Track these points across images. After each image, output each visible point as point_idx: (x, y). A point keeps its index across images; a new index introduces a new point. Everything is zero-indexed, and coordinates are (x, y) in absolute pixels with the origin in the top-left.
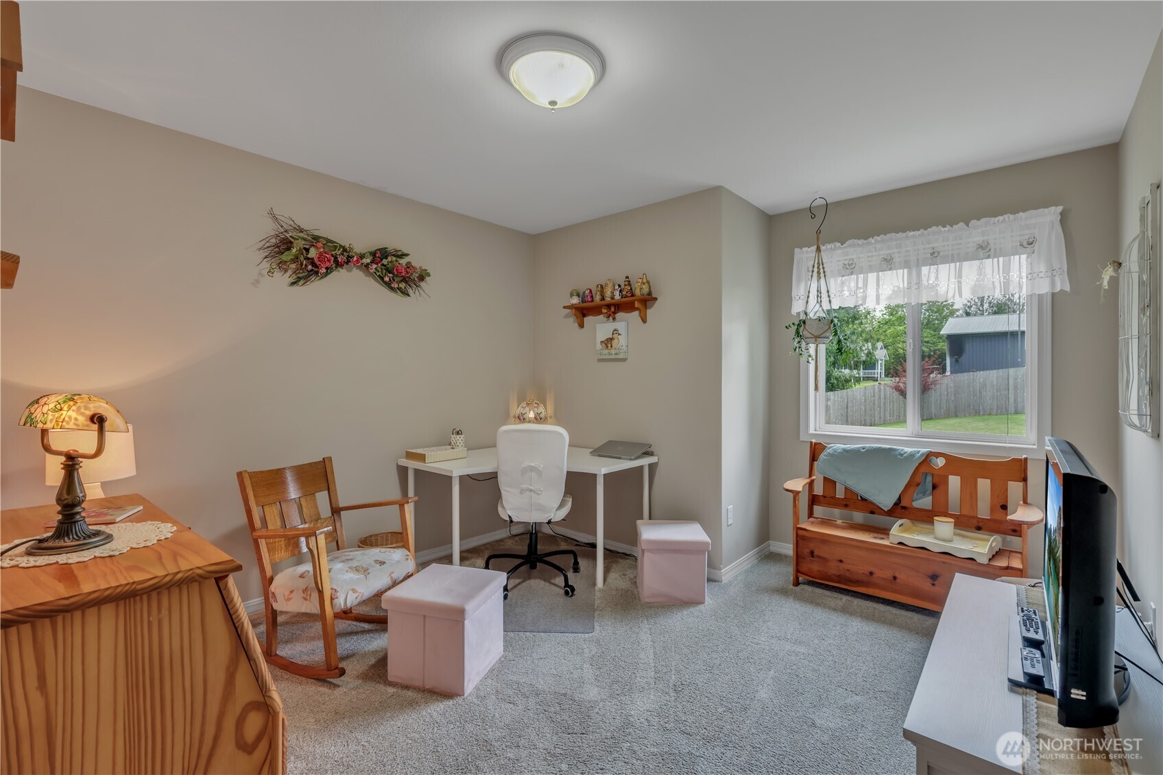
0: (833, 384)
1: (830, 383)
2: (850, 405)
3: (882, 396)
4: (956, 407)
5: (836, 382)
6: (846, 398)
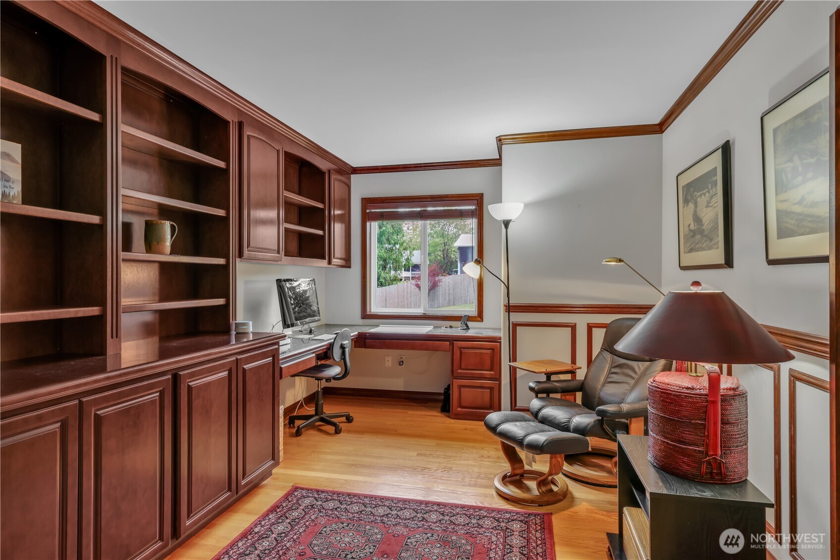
0: (381, 282)
1: (380, 282)
2: (388, 298)
3: (409, 292)
4: (454, 298)
5: (383, 281)
6: (385, 293)
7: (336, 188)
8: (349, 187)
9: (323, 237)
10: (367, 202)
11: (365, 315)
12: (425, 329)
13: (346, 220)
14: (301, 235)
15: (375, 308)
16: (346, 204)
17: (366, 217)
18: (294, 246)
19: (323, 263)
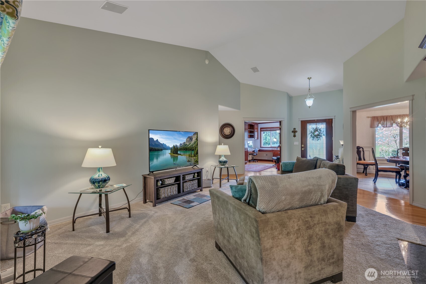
7: (256, 127)
8: (258, 126)
9: (254, 131)
10: (261, 128)
11: (261, 147)
12: (271, 149)
13: (258, 131)
14: (250, 135)
15: (263, 146)
16: (257, 129)
17: (261, 131)
18: (249, 136)
19: (254, 139)
